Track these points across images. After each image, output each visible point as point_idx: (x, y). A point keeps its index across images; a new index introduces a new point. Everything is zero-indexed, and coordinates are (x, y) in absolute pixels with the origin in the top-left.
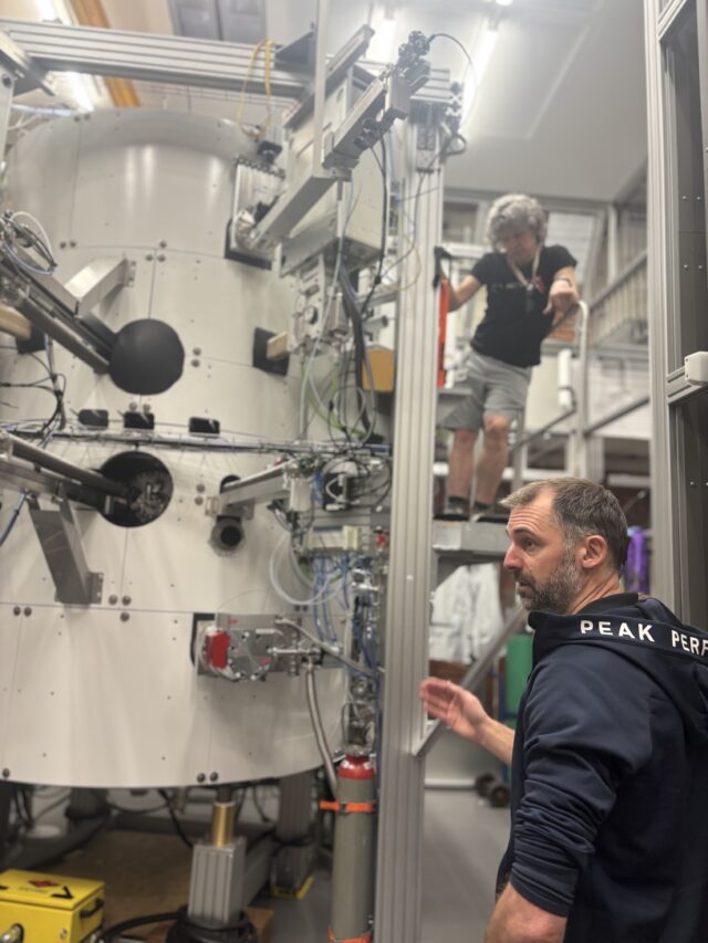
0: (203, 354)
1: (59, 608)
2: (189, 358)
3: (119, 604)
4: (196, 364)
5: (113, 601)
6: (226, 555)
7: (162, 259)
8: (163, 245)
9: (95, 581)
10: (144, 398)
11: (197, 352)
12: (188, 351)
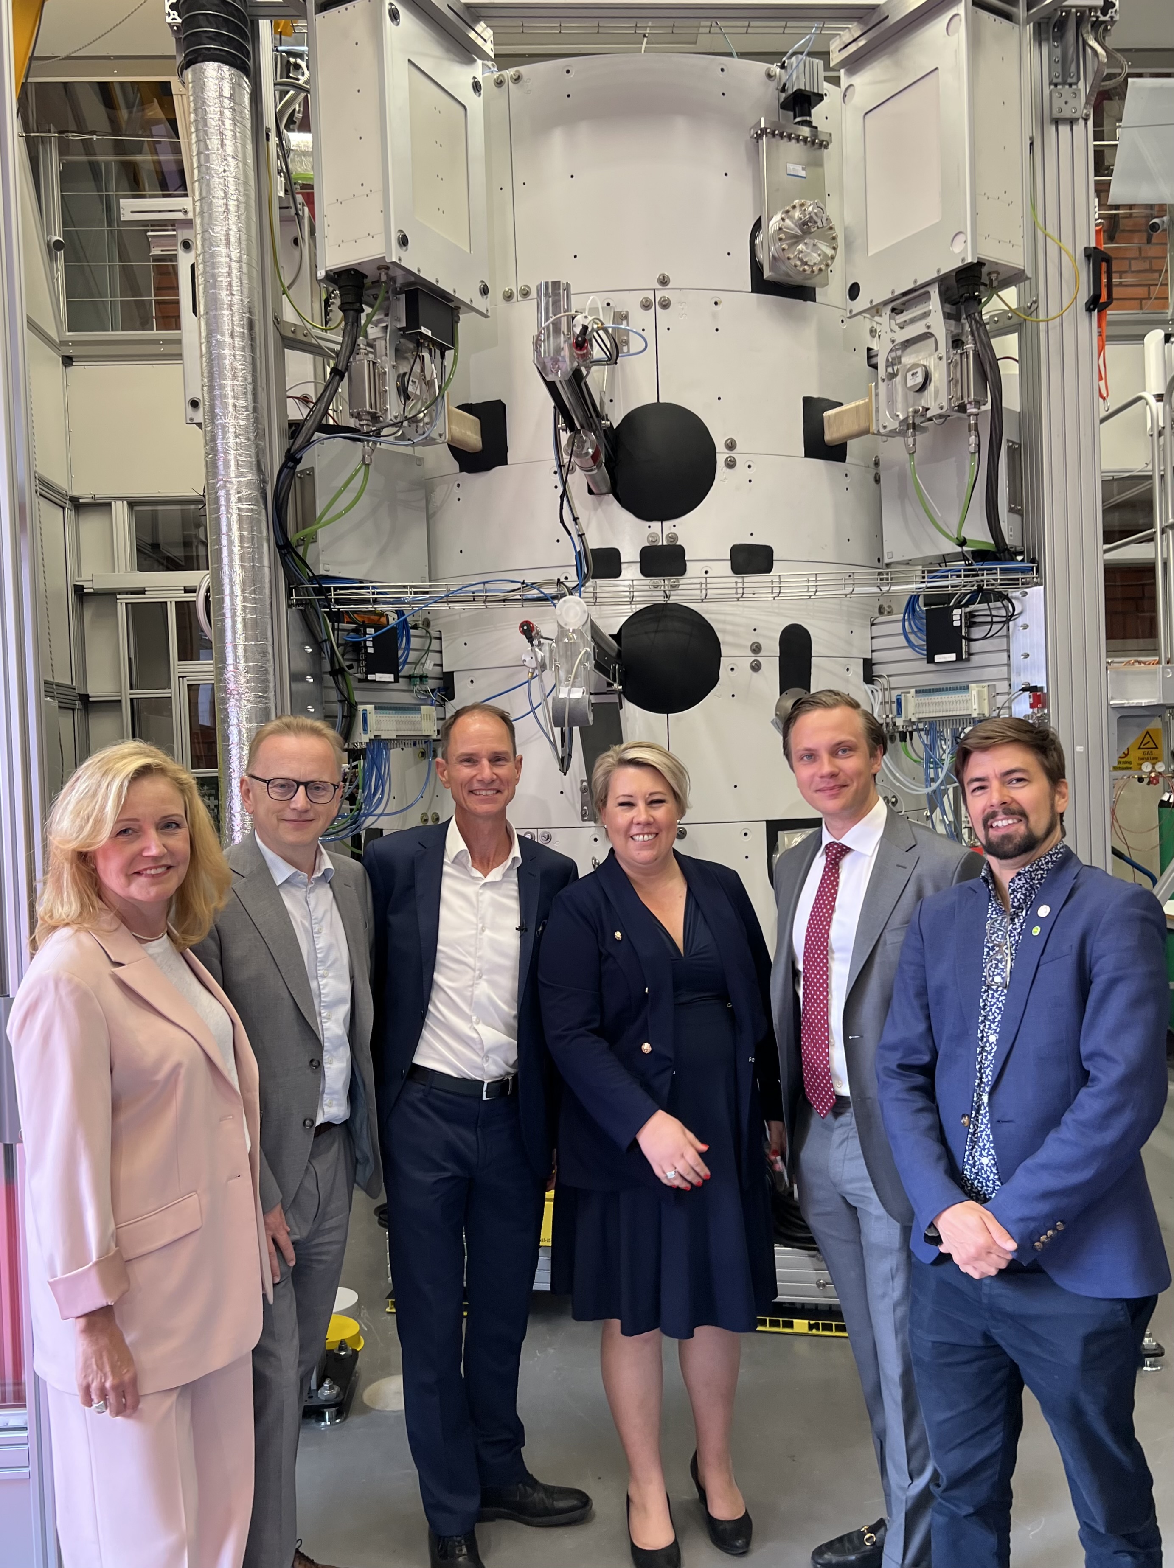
0: (739, 448)
2: (722, 456)
4: (731, 464)
7: (665, 304)
8: (664, 282)
10: (667, 524)
11: (731, 445)
12: (720, 447)
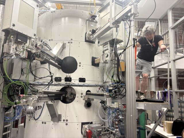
1: (52, 123)
2: (78, 65)
3: (65, 121)
4: (80, 66)
5: (64, 120)
6: (88, 109)
7: (72, 43)
8: (72, 40)
9: (60, 116)
10: (69, 74)
11: (80, 63)
12: (78, 63)
